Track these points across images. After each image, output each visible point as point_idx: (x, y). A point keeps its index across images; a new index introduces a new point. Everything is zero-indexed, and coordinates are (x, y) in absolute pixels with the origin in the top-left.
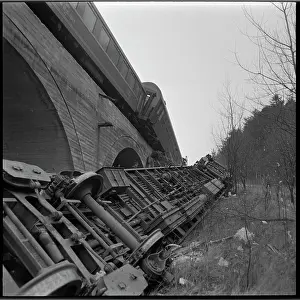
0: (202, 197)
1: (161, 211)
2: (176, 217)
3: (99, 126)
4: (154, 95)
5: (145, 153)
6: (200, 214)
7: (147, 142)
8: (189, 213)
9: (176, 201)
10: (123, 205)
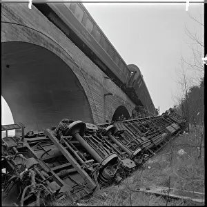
0: (164, 134)
1: (140, 141)
2: (148, 144)
3: (105, 95)
5: (131, 108)
6: (162, 143)
7: (132, 100)
8: (155, 143)
9: (149, 137)
10: (123, 139)
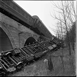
3: (19, 34)
4: (37, 20)
5: (37, 37)
